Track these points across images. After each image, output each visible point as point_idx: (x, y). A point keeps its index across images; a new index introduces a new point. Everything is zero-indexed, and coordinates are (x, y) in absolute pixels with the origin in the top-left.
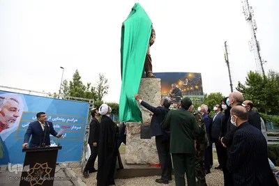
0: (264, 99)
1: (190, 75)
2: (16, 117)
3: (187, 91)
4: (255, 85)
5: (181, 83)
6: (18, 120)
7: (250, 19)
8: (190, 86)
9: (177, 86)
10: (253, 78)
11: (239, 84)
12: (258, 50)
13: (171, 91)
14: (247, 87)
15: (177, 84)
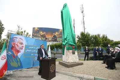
0: (85, 41)
1: (61, 30)
2: (23, 47)
3: (59, 37)
4: (83, 37)
5: (57, 33)
6: (24, 48)
7: (82, 12)
8: (60, 35)
9: (55, 34)
10: (82, 34)
11: (78, 36)
12: (84, 24)
13: (53, 36)
14: (80, 37)
15: (55, 33)
